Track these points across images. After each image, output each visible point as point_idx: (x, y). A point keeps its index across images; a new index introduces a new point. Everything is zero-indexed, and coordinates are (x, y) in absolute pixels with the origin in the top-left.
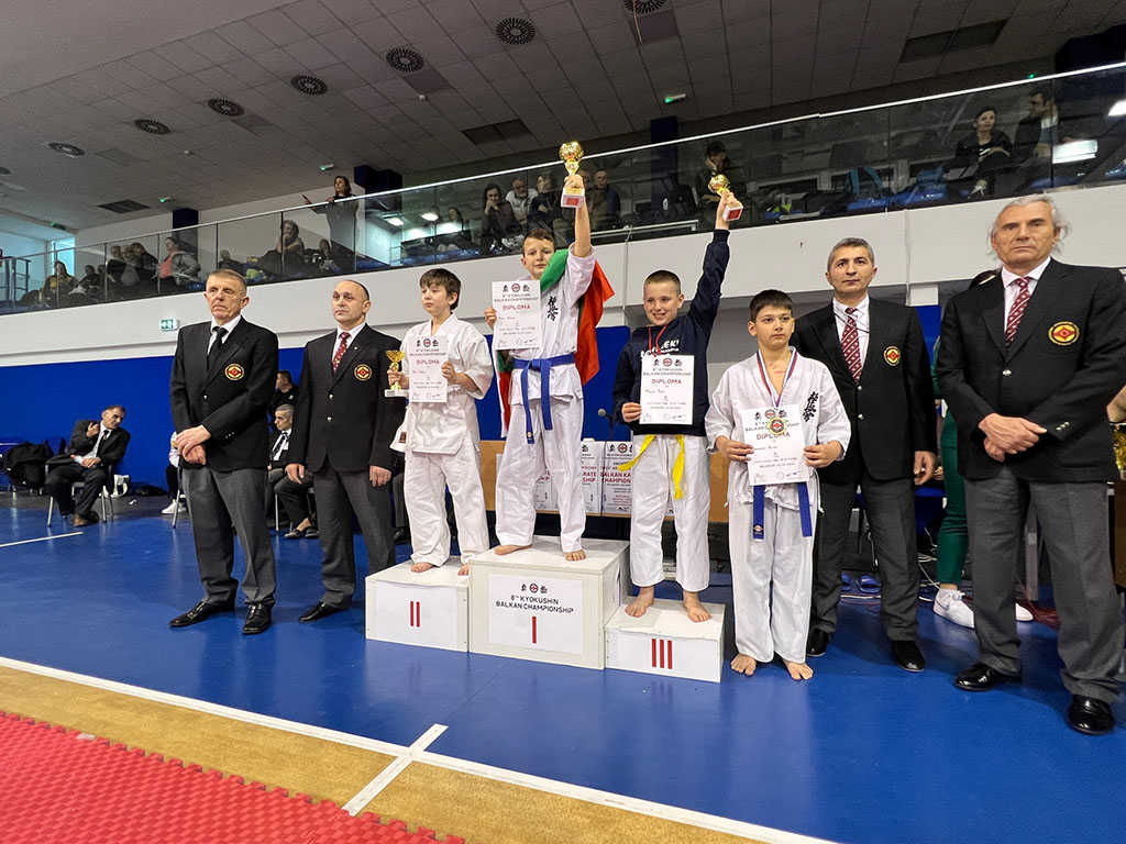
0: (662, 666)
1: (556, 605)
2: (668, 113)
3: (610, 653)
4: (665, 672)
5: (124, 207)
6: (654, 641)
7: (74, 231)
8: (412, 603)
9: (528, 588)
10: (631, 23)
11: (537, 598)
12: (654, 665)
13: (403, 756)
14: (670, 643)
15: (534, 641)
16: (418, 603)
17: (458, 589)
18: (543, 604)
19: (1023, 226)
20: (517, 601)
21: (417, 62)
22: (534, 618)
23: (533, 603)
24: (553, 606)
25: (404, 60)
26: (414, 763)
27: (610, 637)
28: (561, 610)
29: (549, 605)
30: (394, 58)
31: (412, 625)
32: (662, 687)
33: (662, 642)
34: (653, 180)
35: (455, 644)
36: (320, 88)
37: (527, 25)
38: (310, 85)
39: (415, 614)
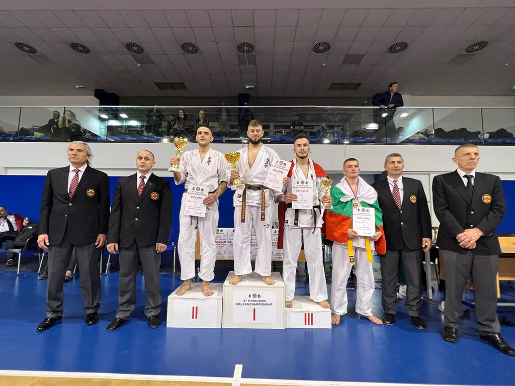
0: (309, 324)
1: (265, 303)
2: (245, 92)
3: (288, 322)
4: (310, 327)
6: (306, 314)
9: (252, 296)
11: (256, 300)
12: (306, 324)
13: (234, 382)
14: (312, 314)
15: (254, 320)
16: (197, 307)
17: (218, 299)
18: (259, 303)
20: (247, 302)
21: (140, 50)
22: (254, 309)
24: (263, 303)
25: (134, 48)
26: (241, 384)
27: (287, 314)
28: (267, 304)
29: (261, 303)
30: (129, 46)
31: (193, 318)
33: (309, 314)
35: (215, 325)
36: (86, 50)
37: (196, 47)
38: (80, 48)
39: (195, 313)
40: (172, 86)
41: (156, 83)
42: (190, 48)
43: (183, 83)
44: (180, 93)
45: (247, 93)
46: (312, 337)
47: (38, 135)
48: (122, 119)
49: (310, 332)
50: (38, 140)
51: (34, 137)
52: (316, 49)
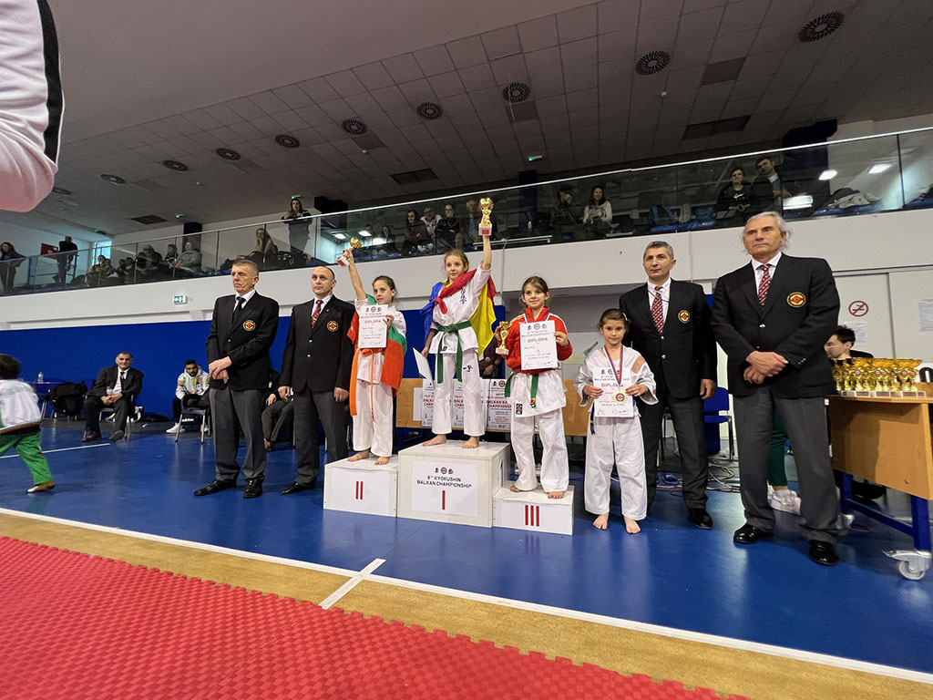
0: (532, 524)
1: (459, 483)
2: (530, 168)
3: (496, 517)
4: (534, 528)
5: (149, 220)
6: (527, 506)
7: (111, 236)
8: (357, 482)
9: (440, 471)
10: (507, 109)
11: (446, 478)
12: (527, 524)
13: (355, 577)
14: (538, 507)
15: (444, 508)
16: (361, 483)
18: (449, 482)
19: (759, 231)
20: (432, 480)
21: (362, 128)
22: (444, 492)
23: (443, 481)
24: (457, 483)
25: (354, 127)
26: (364, 581)
27: (496, 504)
28: (462, 486)
29: (454, 482)
30: (347, 125)
31: (357, 498)
32: (532, 538)
33: (532, 507)
34: (520, 212)
35: (386, 511)
36: (295, 143)
37: (438, 107)
38: (288, 141)
39: (359, 490)
40: (414, 176)
41: (392, 176)
42: (430, 111)
43: (430, 170)
45: (532, 169)
46: (538, 544)
49: (535, 537)
52: (641, 68)
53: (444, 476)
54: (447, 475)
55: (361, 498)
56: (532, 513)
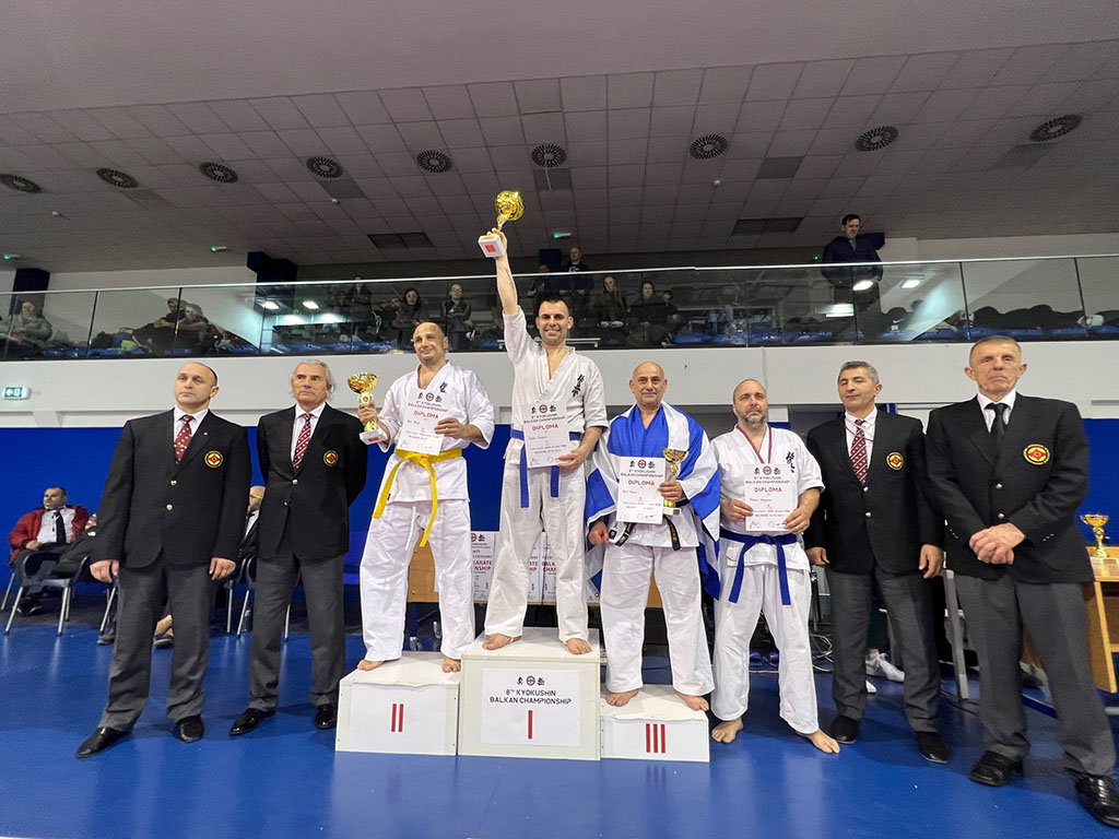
0: (656, 750)
1: (553, 697)
2: (554, 246)
3: (606, 742)
4: (659, 756)
6: (648, 726)
8: (395, 706)
9: (524, 681)
11: (535, 692)
12: (648, 750)
14: (663, 726)
15: (530, 737)
16: (402, 706)
17: (449, 687)
18: (540, 697)
20: (513, 695)
21: (335, 170)
22: (530, 712)
23: (530, 697)
24: (551, 698)
25: (323, 168)
27: (605, 726)
28: (559, 702)
29: (547, 697)
30: (313, 164)
31: (393, 730)
32: (656, 771)
33: (655, 726)
35: (442, 748)
36: (230, 177)
37: (445, 158)
38: (220, 173)
39: (398, 717)
40: (401, 239)
41: (369, 236)
42: (435, 162)
43: (424, 234)
44: (418, 253)
45: (557, 247)
46: (664, 780)
47: (128, 345)
48: (306, 313)
49: (660, 771)
50: (128, 355)
51: (120, 351)
52: (696, 150)
53: (532, 688)
54: (536, 687)
55: (400, 730)
56: (655, 735)
